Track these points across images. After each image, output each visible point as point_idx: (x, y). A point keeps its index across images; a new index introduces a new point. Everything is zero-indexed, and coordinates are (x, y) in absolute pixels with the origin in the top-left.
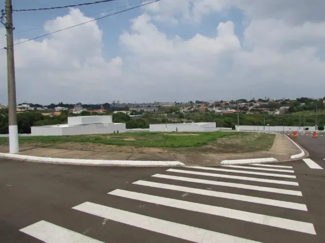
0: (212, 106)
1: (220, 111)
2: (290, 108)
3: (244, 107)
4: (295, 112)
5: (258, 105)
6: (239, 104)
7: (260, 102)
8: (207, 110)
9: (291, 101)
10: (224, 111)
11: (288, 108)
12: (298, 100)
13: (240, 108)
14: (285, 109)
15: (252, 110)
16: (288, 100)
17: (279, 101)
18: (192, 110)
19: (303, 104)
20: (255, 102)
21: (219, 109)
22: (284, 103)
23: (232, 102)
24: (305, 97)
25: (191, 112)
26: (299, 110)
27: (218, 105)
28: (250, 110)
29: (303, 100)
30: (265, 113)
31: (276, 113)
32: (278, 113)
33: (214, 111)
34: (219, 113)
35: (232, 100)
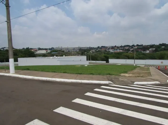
0: (109, 49)
1: (113, 51)
2: (155, 49)
3: (128, 49)
4: (159, 51)
5: (136, 48)
6: (125, 47)
7: (137, 46)
8: (106, 51)
9: (156, 45)
10: (116, 51)
11: (154, 49)
12: (160, 44)
13: (126, 50)
14: (152, 50)
15: (132, 51)
16: (154, 45)
17: (149, 45)
18: (97, 51)
19: (163, 47)
20: (135, 46)
21: (113, 50)
22: (152, 46)
23: (121, 47)
24: (164, 43)
25: (96, 52)
26: (161, 50)
27: (113, 48)
28: (131, 50)
29: (163, 45)
30: (140, 52)
31: (147, 52)
32: (148, 52)
33: (110, 51)
34: (112, 52)
35: (122, 46)
